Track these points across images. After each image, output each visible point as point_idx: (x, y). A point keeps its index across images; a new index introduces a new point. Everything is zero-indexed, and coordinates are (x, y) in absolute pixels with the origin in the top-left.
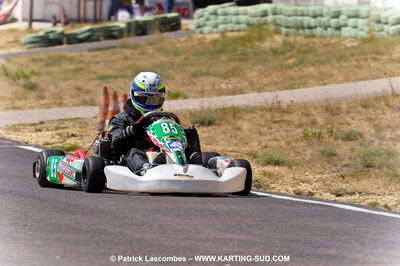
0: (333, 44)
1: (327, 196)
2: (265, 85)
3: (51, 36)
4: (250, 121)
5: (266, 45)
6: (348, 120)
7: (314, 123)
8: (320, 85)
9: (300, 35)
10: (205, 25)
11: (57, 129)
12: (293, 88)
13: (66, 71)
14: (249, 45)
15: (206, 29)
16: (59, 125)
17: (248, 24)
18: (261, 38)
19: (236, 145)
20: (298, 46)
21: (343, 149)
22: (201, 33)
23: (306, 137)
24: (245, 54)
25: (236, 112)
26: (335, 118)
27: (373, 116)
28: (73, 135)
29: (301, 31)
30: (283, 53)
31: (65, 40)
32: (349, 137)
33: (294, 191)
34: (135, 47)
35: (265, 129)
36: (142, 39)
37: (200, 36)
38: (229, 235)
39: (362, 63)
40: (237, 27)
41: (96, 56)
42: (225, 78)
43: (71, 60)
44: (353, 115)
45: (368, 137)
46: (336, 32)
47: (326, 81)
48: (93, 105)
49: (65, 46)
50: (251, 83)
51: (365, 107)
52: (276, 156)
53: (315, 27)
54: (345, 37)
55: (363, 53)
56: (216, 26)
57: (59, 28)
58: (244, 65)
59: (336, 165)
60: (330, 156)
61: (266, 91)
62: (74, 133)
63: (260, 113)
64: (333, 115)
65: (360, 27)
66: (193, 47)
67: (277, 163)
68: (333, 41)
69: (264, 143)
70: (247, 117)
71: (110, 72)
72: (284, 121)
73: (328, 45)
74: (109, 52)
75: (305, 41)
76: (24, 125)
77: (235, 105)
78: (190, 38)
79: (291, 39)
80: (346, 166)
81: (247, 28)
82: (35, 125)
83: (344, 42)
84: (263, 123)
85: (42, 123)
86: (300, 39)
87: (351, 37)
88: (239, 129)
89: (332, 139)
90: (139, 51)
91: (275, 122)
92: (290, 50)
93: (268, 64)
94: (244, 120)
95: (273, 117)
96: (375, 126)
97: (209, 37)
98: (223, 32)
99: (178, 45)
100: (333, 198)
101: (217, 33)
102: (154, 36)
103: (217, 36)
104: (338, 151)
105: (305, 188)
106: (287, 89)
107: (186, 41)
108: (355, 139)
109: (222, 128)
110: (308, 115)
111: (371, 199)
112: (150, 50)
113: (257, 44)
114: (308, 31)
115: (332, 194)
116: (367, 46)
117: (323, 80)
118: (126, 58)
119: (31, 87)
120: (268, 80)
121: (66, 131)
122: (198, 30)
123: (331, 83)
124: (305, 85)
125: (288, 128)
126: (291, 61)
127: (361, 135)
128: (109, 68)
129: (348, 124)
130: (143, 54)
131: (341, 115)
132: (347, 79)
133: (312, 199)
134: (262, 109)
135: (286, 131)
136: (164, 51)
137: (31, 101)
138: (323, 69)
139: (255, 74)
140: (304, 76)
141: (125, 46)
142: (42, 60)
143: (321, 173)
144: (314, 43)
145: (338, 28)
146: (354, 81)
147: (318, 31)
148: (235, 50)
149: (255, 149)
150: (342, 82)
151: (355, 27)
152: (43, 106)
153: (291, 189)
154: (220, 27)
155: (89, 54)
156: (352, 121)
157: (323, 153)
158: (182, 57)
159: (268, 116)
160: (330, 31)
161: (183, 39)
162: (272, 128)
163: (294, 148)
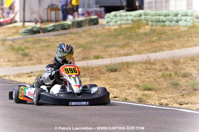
0: (175, 30)
1: (175, 105)
2: (142, 51)
3: (35, 29)
4: (135, 69)
5: (142, 31)
6: (184, 67)
7: (167, 69)
8: (169, 50)
9: (158, 25)
10: (110, 22)
12: (156, 52)
13: (43, 46)
14: (133, 31)
15: (111, 24)
16: (40, 73)
17: (132, 21)
18: (139, 28)
19: (129, 81)
20: (157, 31)
21: (182, 81)
22: (109, 25)
24: (131, 36)
25: (128, 65)
27: (196, 65)
29: (159, 23)
30: (150, 34)
31: (41, 31)
32: (185, 76)
33: (159, 103)
34: (76, 33)
35: (143, 73)
36: (80, 30)
37: (108, 27)
39: (190, 38)
40: (126, 22)
41: (57, 39)
42: (122, 48)
43: (45, 41)
44: (186, 64)
45: (194, 75)
46: (176, 24)
47: (172, 48)
49: (41, 34)
50: (135, 50)
51: (192, 60)
52: (149, 86)
53: (166, 21)
54: (181, 26)
55: (190, 34)
56: (116, 22)
57: (38, 25)
58: (131, 41)
59: (179, 90)
60: (176, 85)
61: (143, 54)
63: (140, 65)
64: (177, 65)
65: (188, 20)
66: (105, 33)
67: (150, 90)
68: (175, 28)
69: (142, 80)
70: (134, 67)
72: (152, 68)
73: (172, 30)
74: (63, 36)
75: (161, 28)
76: (23, 74)
77: (128, 61)
78: (104, 28)
79: (154, 28)
80: (184, 90)
81: (132, 23)
82: (28, 74)
83: (180, 28)
84: (141, 69)
85: (32, 73)
86: (158, 27)
87: (183, 26)
88: (130, 73)
89: (176, 77)
90: (78, 35)
91: (148, 69)
92: (154, 33)
93: (143, 40)
94: (132, 69)
95: (147, 66)
96: (198, 70)
97: (113, 27)
98: (120, 25)
99: (98, 32)
100: (178, 106)
101: (117, 25)
102: (86, 28)
103: (117, 27)
104: (180, 83)
105: (164, 101)
106: (153, 52)
107: (102, 30)
108: (188, 77)
109: (122, 73)
110: (164, 65)
111: (197, 106)
112: (84, 35)
113: (137, 30)
114: (162, 23)
115: (178, 104)
116: (192, 30)
117: (171, 47)
118: (72, 39)
119: (26, 55)
120: (142, 48)
122: (107, 24)
123: (174, 49)
124: (162, 50)
125: (154, 72)
126: (154, 39)
127: (191, 74)
129: (184, 69)
130: (80, 37)
131: (181, 65)
132: (183, 47)
133: (168, 107)
134: (141, 62)
135: (153, 74)
136: (91, 35)
137: (26, 62)
138: (171, 42)
139: (137, 45)
140: (161, 46)
141: (71, 33)
142: (30, 41)
143: (171, 94)
144: (165, 29)
145: (177, 21)
146: (186, 47)
147: (167, 23)
148: (126, 34)
149: (138, 82)
150: (180, 48)
151: (186, 21)
152: (32, 64)
153: (157, 102)
154: (119, 22)
155: (53, 38)
156: (186, 68)
157: (172, 84)
158: (100, 38)
159: (144, 66)
160: (173, 23)
161: (100, 29)
162: (146, 72)
163: (157, 81)
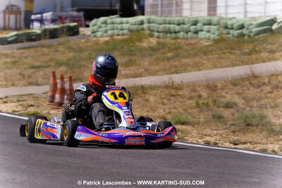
0: (193, 44)
1: (227, 144)
2: (157, 71)
4: (154, 95)
5: (145, 44)
6: (224, 94)
7: (200, 96)
8: (196, 71)
9: (168, 38)
10: (98, 31)
11: (19, 101)
12: (178, 73)
13: (7, 63)
14: (132, 44)
15: (99, 34)
16: (19, 99)
17: (130, 30)
18: (140, 40)
19: (148, 112)
20: (169, 45)
21: (226, 113)
22: (95, 36)
23: (198, 105)
24: (132, 51)
25: (143, 89)
26: (214, 93)
27: (241, 92)
28: (31, 106)
29: (169, 35)
30: (158, 49)
32: (228, 106)
33: (204, 142)
34: (50, 46)
35: (166, 100)
36: (54, 41)
37: (94, 39)
38: (178, 170)
39: (222, 55)
40: (121, 32)
41: (24, 53)
42: (127, 66)
43: (6, 56)
44: (226, 91)
45: (240, 105)
46: (195, 35)
47: (201, 68)
48: (38, 85)
50: (146, 70)
51: (235, 85)
53: (179, 32)
54: (201, 39)
55: (220, 49)
56: (106, 32)
59: (226, 124)
60: (219, 118)
61: (159, 75)
62: (32, 104)
63: (161, 90)
64: (213, 91)
65: (212, 31)
66: (91, 46)
67: (183, 123)
68: (193, 42)
69: (167, 111)
70: (152, 93)
71: (38, 64)
72: (179, 95)
73: (190, 44)
74: (32, 50)
75: (173, 41)
78: (88, 40)
79: (162, 40)
80: (232, 125)
81: (129, 33)
82: (2, 99)
83: (201, 42)
84: (163, 97)
85: (7, 97)
86: (169, 40)
87: (205, 39)
88: (148, 101)
89: (216, 106)
90: (53, 49)
91: (172, 96)
92: (164, 48)
93: (154, 57)
94: (150, 94)
95: (170, 92)
96: (244, 98)
97: (102, 39)
98: (112, 36)
99: (81, 45)
100: (232, 146)
101: (107, 36)
102: (62, 39)
103: (107, 39)
104: (225, 115)
105: (212, 140)
106: (173, 73)
107: (86, 42)
108: (232, 107)
110: (194, 91)
111: (259, 147)
112: (61, 48)
113: (138, 44)
114: (173, 35)
115: (231, 143)
116: (221, 45)
117: (197, 67)
120: (157, 67)
121: (25, 103)
122: (93, 35)
123: (203, 69)
124: (185, 71)
125: (181, 100)
126: (169, 55)
127: (236, 104)
128: (37, 61)
129: (224, 97)
130: (57, 51)
131: (219, 91)
132: (215, 66)
133: (219, 147)
134: (160, 87)
135: (181, 102)
136: (71, 49)
138: (197, 60)
139: (147, 63)
140: (184, 65)
141: (43, 46)
143: (215, 130)
144: (180, 43)
145: (196, 32)
146: (220, 68)
147: (181, 35)
148: (123, 48)
150: (211, 69)
151: (209, 32)
153: (200, 141)
154: (110, 32)
155: (17, 52)
156: (227, 95)
157: (214, 116)
158: (87, 53)
159: (167, 91)
160: (190, 34)
161: (83, 41)
162: (170, 100)
163: (190, 113)
